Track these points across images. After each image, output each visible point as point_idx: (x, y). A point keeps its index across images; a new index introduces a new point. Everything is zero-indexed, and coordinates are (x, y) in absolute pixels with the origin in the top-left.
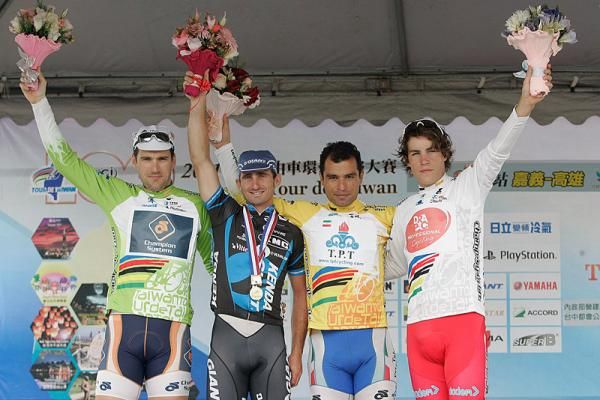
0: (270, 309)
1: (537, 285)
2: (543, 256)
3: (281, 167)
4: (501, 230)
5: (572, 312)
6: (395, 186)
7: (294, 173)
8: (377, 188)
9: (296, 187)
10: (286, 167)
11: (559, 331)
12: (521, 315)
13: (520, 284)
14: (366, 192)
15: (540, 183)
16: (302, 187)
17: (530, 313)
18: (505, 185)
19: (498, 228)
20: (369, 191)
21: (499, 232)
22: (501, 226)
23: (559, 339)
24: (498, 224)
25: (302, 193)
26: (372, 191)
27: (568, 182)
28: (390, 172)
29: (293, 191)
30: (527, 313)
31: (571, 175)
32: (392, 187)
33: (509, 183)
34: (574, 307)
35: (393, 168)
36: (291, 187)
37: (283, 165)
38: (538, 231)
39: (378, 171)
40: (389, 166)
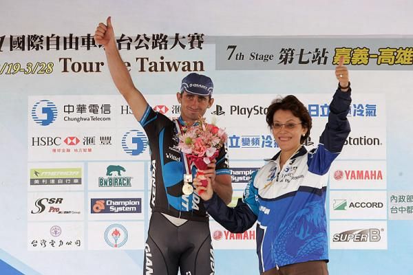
0: (197, 208)
1: (360, 175)
2: (366, 142)
3: (74, 41)
4: (320, 113)
5: (399, 205)
6: (201, 63)
7: (88, 49)
8: (181, 66)
9: (91, 64)
10: (80, 41)
11: (383, 225)
12: (342, 207)
13: (341, 173)
14: (170, 70)
15: (365, 60)
16: (98, 64)
17: (352, 205)
18: (325, 63)
19: (317, 110)
20: (173, 69)
21: (317, 115)
22: (320, 109)
23: (384, 235)
24: (317, 106)
25: (98, 70)
26: (176, 70)
27: (396, 60)
28: (196, 48)
29: (88, 69)
30: (348, 204)
31: (399, 52)
32: (199, 65)
33: (329, 61)
34: (402, 199)
35: (200, 43)
36: (85, 64)
37: (77, 38)
38: (361, 115)
39: (183, 47)
40: (196, 41)
